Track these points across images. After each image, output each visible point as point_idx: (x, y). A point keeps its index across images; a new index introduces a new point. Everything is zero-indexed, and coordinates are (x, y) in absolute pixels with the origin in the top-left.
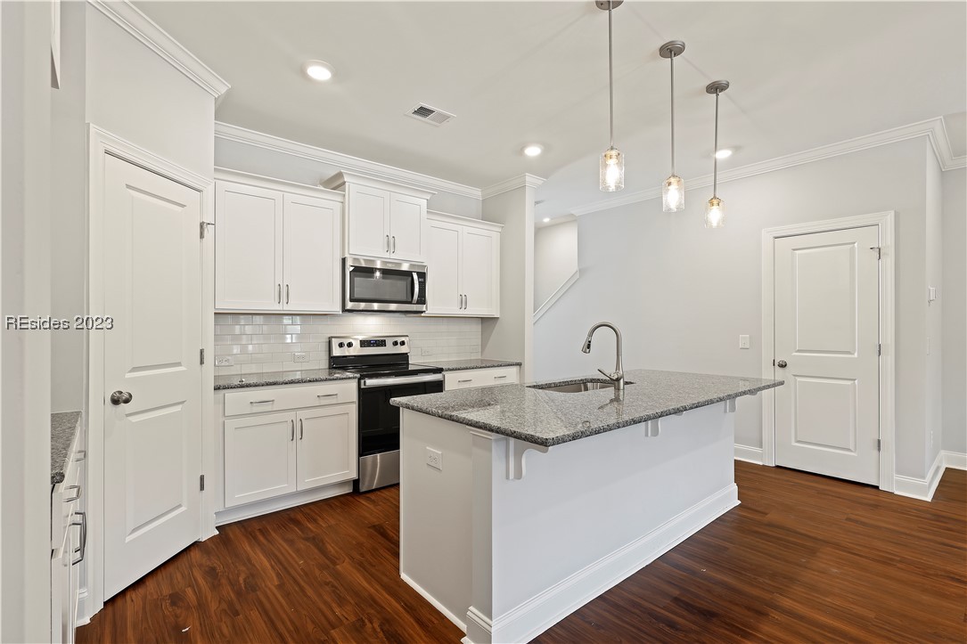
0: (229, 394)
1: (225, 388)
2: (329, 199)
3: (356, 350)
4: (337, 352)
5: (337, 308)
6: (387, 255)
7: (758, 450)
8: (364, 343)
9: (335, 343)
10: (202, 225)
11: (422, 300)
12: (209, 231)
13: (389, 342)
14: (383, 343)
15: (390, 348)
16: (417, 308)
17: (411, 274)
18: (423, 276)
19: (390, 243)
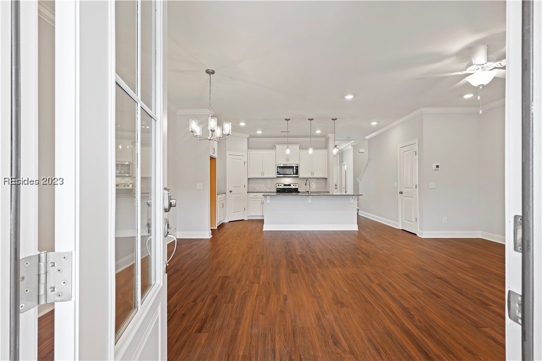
0: (250, 194)
1: (249, 192)
2: (271, 152)
3: (282, 187)
4: (278, 187)
5: (276, 176)
6: (287, 163)
8: (285, 185)
9: (277, 185)
10: (244, 163)
11: (297, 173)
12: (246, 164)
13: (292, 185)
14: (290, 185)
15: (292, 187)
16: (296, 176)
17: (293, 167)
18: (297, 167)
19: (287, 160)
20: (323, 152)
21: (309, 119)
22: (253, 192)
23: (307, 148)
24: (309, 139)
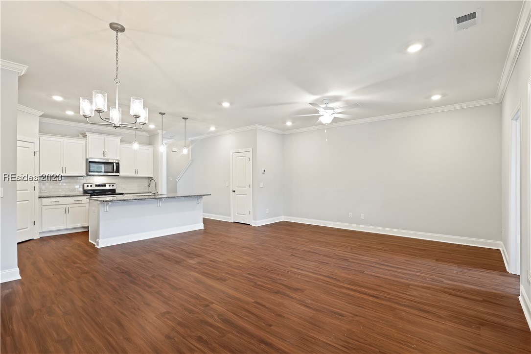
0: (44, 200)
1: (42, 197)
2: (81, 141)
3: (94, 188)
4: (86, 188)
5: (84, 174)
6: (103, 157)
7: (229, 217)
8: (96, 186)
9: (86, 185)
10: (34, 153)
11: (118, 171)
12: (37, 154)
13: (107, 185)
14: (105, 186)
15: (107, 187)
16: (116, 174)
17: (113, 163)
18: (118, 163)
19: (104, 154)
20: (149, 149)
21: (160, 113)
22: (48, 197)
23: (131, 143)
24: (133, 132)
